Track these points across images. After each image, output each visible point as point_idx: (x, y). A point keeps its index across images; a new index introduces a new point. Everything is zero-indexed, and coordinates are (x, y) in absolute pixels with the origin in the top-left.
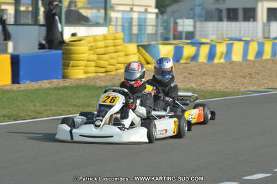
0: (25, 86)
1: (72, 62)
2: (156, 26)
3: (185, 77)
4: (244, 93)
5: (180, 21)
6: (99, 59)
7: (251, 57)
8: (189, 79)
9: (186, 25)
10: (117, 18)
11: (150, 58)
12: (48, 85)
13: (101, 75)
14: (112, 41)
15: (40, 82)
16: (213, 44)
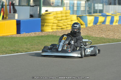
0: (23, 35)
1: (45, 24)
2: (85, 7)
3: (99, 32)
5: (96, 5)
6: (58, 23)
8: (101, 33)
9: (99, 6)
10: (67, 3)
11: (82, 23)
12: (34, 35)
13: (59, 30)
14: (65, 14)
15: (30, 33)
16: (113, 16)
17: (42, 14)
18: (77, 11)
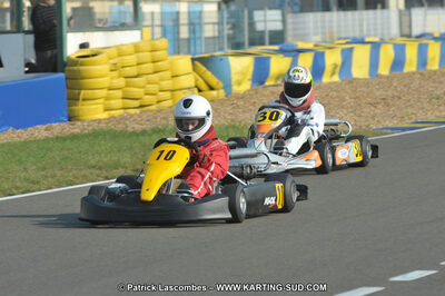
0: (6, 136)
1: (83, 92)
2: (220, 23)
5: (258, 15)
6: (127, 86)
7: (384, 69)
9: (269, 20)
10: (153, 13)
11: (214, 80)
12: (45, 134)
13: (132, 111)
14: (149, 54)
15: (30, 129)
16: (320, 50)
17: (68, 58)
18: (192, 41)
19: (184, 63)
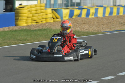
1: (20, 18)
3: (75, 25)
4: (103, 33)
6: (33, 16)
7: (107, 14)
8: (77, 26)
11: (58, 16)
12: (8, 29)
13: (34, 24)
14: (39, 8)
15: (4, 28)
16: (89, 8)
17: (16, 8)
19: (49, 10)
